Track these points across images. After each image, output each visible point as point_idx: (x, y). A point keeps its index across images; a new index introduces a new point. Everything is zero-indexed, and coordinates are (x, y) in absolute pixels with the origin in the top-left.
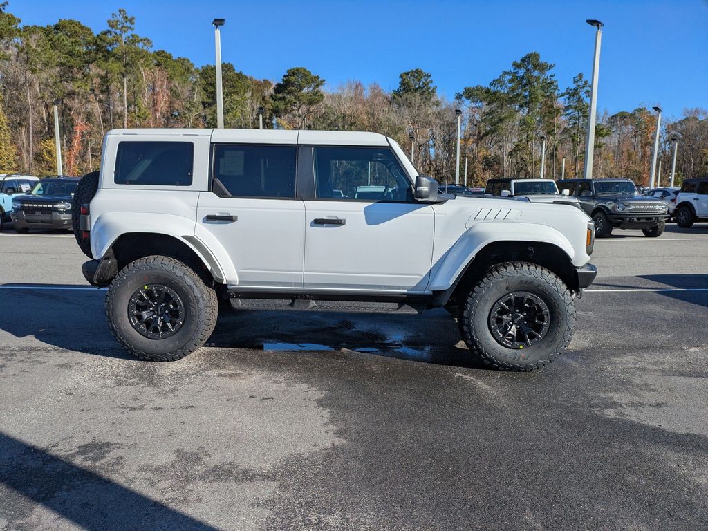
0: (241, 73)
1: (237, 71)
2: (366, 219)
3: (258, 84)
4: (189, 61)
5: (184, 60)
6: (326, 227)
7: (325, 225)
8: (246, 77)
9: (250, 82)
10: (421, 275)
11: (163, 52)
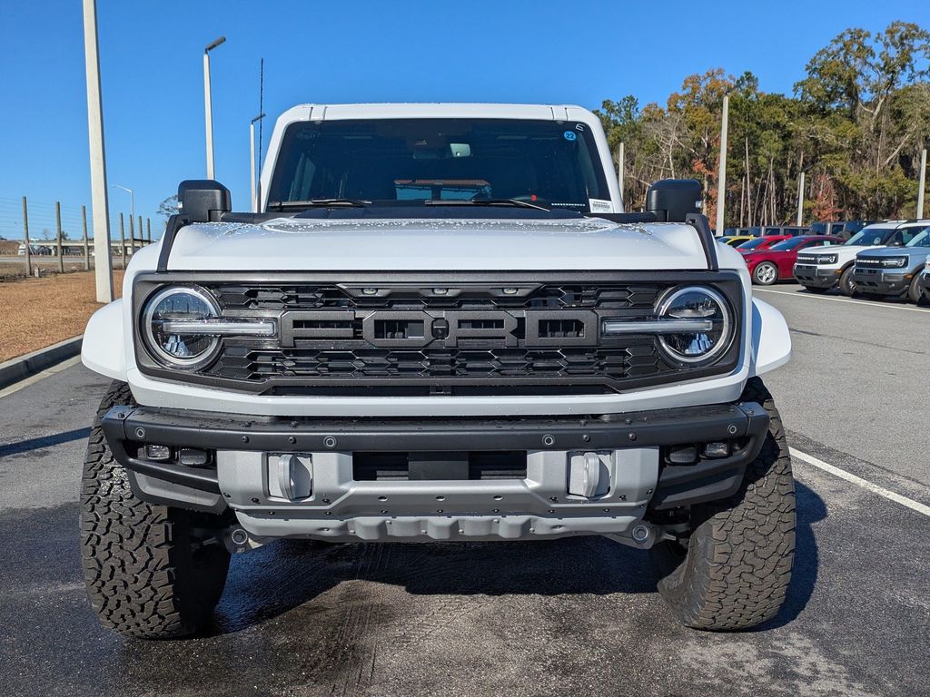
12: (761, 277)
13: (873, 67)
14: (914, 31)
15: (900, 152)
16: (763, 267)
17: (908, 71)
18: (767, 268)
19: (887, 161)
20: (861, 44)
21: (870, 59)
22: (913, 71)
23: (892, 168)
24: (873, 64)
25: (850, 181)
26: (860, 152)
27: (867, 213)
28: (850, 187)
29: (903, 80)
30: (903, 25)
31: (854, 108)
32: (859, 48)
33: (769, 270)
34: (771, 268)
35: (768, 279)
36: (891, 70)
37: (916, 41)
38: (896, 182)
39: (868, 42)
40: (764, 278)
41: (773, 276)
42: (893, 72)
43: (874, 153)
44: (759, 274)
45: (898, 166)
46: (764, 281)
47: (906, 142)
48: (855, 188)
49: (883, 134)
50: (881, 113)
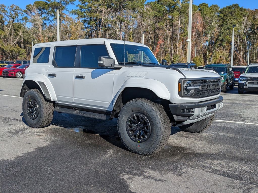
0: (242, 8)
1: (241, 7)
2: (91, 76)
3: (252, 12)
4: (217, 6)
5: (215, 5)
6: (79, 79)
7: (79, 78)
8: (245, 10)
9: (247, 11)
10: (109, 102)
11: (204, 4)
12: (18, 76)
13: (8, 16)
14: (18, 8)
15: (17, 41)
16: (18, 73)
17: (17, 19)
18: (19, 73)
19: (14, 43)
20: (3, 9)
21: (7, 14)
22: (18, 19)
23: (16, 45)
24: (8, 15)
25: (4, 48)
26: (6, 40)
27: (10, 57)
28: (4, 49)
29: (16, 21)
30: (15, 6)
31: (3, 27)
32: (3, 10)
33: (20, 74)
34: (20, 73)
35: (20, 76)
36: (13, 18)
37: (19, 11)
38: (18, 49)
39: (5, 9)
40: (19, 76)
41: (21, 75)
42: (14, 18)
43: (10, 40)
44: (17, 75)
45: (17, 45)
46: (19, 77)
47: (18, 38)
48: (6, 50)
49: (12, 35)
50: (11, 29)
